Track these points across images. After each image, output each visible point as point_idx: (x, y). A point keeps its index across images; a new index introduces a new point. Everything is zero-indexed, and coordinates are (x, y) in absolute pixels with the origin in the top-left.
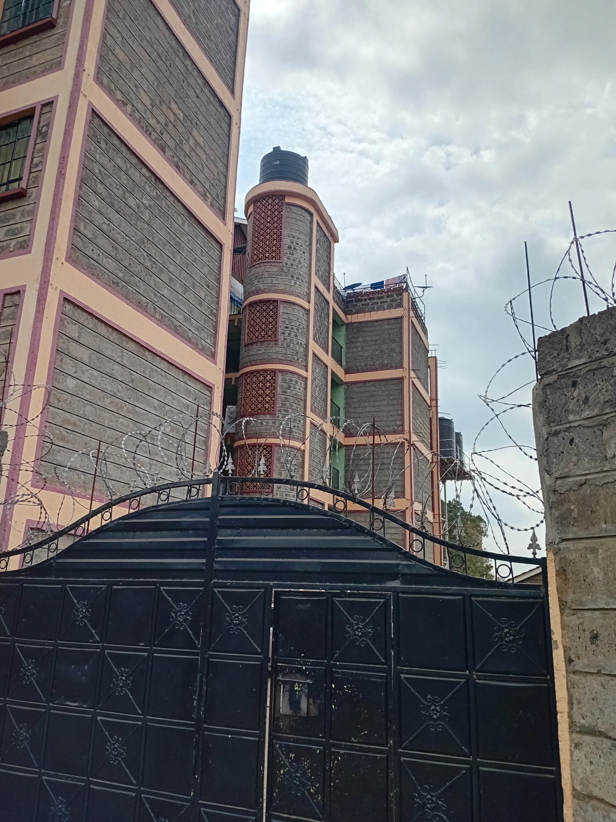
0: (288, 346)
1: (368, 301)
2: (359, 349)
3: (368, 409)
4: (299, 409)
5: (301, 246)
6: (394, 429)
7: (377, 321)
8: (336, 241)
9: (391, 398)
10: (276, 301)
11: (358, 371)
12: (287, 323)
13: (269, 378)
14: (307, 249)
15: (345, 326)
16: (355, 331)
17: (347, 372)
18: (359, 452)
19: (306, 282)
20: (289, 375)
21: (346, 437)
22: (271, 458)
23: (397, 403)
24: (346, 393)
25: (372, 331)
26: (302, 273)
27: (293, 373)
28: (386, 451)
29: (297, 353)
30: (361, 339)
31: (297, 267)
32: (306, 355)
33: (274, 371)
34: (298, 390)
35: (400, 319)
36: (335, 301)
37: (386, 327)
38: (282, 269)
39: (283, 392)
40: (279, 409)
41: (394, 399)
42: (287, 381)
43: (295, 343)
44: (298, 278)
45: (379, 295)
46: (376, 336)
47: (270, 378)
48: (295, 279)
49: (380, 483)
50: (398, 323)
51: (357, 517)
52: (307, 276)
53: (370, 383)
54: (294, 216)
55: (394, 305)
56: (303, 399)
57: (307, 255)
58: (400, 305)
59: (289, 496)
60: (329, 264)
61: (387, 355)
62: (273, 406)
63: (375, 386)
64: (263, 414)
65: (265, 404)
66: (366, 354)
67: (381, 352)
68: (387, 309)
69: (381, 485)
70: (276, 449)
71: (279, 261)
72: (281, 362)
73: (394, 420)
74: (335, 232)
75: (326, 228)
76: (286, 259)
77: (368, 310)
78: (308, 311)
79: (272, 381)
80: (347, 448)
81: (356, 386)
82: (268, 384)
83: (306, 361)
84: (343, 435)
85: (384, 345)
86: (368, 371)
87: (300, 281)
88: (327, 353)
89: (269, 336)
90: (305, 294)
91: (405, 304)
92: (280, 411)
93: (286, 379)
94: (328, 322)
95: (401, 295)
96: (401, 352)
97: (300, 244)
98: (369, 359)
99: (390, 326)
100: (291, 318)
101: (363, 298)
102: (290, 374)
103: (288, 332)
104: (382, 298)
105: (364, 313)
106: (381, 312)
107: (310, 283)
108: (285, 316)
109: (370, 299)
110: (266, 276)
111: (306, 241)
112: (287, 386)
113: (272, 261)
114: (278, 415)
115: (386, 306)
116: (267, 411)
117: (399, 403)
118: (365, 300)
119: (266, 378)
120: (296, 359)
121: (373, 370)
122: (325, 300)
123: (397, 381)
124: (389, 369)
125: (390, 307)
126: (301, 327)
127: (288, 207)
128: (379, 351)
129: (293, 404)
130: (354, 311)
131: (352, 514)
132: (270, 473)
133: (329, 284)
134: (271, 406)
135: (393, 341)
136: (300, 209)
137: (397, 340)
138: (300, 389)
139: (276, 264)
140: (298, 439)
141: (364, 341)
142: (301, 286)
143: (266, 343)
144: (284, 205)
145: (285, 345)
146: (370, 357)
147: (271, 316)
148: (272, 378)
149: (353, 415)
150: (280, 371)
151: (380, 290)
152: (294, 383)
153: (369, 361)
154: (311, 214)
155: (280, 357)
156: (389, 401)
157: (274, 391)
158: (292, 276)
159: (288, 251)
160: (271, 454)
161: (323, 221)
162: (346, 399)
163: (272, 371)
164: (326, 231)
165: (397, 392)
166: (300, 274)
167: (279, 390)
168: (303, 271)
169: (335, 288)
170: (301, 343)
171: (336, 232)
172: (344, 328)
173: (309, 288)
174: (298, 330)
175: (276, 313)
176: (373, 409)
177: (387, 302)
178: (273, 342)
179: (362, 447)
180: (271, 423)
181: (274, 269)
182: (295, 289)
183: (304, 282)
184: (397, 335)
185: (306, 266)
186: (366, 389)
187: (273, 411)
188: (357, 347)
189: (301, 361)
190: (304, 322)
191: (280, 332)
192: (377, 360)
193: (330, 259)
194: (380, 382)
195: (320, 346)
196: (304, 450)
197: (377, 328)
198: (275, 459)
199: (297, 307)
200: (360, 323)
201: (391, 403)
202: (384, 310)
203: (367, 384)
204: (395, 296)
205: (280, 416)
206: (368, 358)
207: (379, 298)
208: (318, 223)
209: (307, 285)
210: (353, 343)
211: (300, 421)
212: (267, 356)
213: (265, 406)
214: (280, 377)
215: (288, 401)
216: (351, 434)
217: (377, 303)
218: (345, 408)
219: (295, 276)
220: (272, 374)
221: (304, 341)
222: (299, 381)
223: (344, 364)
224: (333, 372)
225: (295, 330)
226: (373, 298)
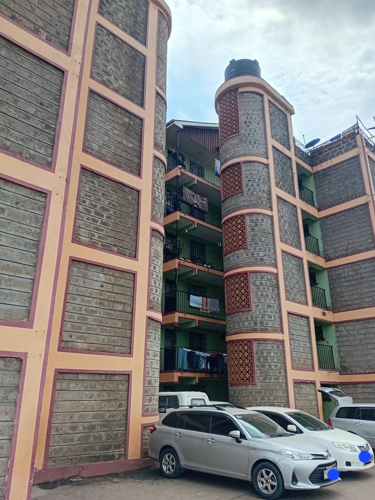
0: (252, 194)
1: (328, 151)
2: (327, 190)
3: (341, 235)
4: (267, 241)
5: (255, 119)
6: (367, 247)
7: (338, 164)
8: (292, 113)
9: (360, 221)
10: (239, 163)
11: (329, 207)
12: (249, 177)
13: (239, 221)
14: (261, 120)
15: (313, 175)
16: (321, 177)
17: (319, 210)
18: (339, 272)
19: (263, 144)
20: (255, 216)
21: (326, 261)
22: (247, 283)
23: (366, 224)
24: (321, 226)
25: (335, 173)
26: (258, 139)
27: (258, 214)
28: (362, 267)
29: (261, 198)
30: (327, 182)
31: (253, 134)
32: (270, 199)
33: (242, 215)
34: (265, 227)
35: (357, 157)
36: (298, 157)
37: (346, 166)
38: (242, 139)
39: (252, 229)
40: (250, 243)
41: (363, 222)
42: (254, 221)
43: (258, 190)
44: (255, 143)
45: (337, 144)
46: (339, 176)
47: (241, 221)
48: (253, 144)
49: (362, 294)
50: (356, 161)
51: (347, 327)
52: (263, 140)
53: (340, 214)
54: (246, 99)
55: (350, 148)
56: (271, 233)
57: (261, 124)
58: (355, 146)
59: (267, 311)
60: (287, 130)
61: (350, 188)
62: (245, 242)
63: (344, 216)
64: (238, 250)
65: (239, 242)
66: (333, 192)
67: (345, 187)
68: (345, 152)
69: (363, 296)
70: (251, 275)
71: (239, 134)
72: (248, 207)
73: (365, 240)
74: (289, 106)
75: (280, 104)
76: (243, 131)
77: (329, 158)
78: (267, 166)
79: (242, 223)
80: (328, 270)
81: (328, 219)
82: (239, 226)
83: (271, 203)
84: (324, 260)
85: (347, 182)
86: (336, 205)
87: (257, 144)
88: (295, 196)
89: (237, 190)
90: (262, 153)
91: (359, 143)
92: (251, 245)
93: (253, 219)
94: (292, 173)
95: (354, 138)
96: (363, 183)
97: (254, 118)
98: (337, 195)
99: (350, 165)
100: (253, 172)
101: (324, 150)
102: (257, 215)
103: (251, 183)
104: (339, 145)
105: (326, 161)
106: (340, 156)
107: (266, 144)
108: (248, 173)
109: (330, 149)
110: (230, 148)
111: (259, 115)
112: (255, 225)
113: (233, 136)
114: (249, 248)
115: (343, 151)
116: (240, 247)
117: (368, 224)
118: (326, 151)
119: (238, 222)
120: (260, 202)
121: (340, 203)
122: (286, 157)
123: (363, 207)
124: (354, 199)
125: (346, 151)
126: (262, 178)
127: (241, 95)
128: (343, 187)
129: (261, 238)
130: (318, 162)
131: (342, 324)
132: (248, 295)
133: (289, 145)
134: (243, 242)
135: (355, 175)
136: (250, 94)
137: (358, 173)
138: (267, 225)
139: (237, 137)
140: (270, 265)
141: (330, 183)
142: (258, 148)
143: (235, 196)
144: (238, 94)
145: (250, 194)
146: (337, 193)
147: (237, 176)
148: (242, 221)
149: (329, 243)
150: (247, 214)
151: (336, 140)
152: (260, 221)
153: (337, 197)
154: (262, 96)
155: (246, 203)
156: (359, 225)
157: (244, 231)
158: (250, 142)
159: (245, 126)
160: (247, 280)
161: (275, 99)
162: (322, 231)
163: (242, 216)
164: (280, 107)
165: (364, 216)
166: (257, 139)
167: (248, 229)
168: (259, 136)
169: (296, 147)
170: (264, 190)
171: (291, 107)
172: (312, 177)
173: (266, 148)
174: (259, 180)
175: (240, 172)
176: (346, 234)
177: (344, 147)
178: (240, 194)
179: (341, 267)
180: (244, 256)
181: (236, 141)
182: (253, 151)
183: (261, 144)
184: (357, 170)
185: (261, 133)
186: (338, 219)
187: (245, 246)
188: (325, 189)
189: (266, 203)
190: (264, 174)
191: (244, 185)
192: (343, 194)
193: (287, 126)
194: (348, 211)
195: (285, 191)
196: (277, 274)
197: (339, 169)
198: (251, 284)
199: (256, 164)
200: (324, 170)
201: (360, 226)
202: (342, 154)
203: (338, 215)
204: (349, 140)
205: (252, 249)
206: (335, 195)
207: (336, 146)
208: (269, 101)
209: (264, 146)
210: (321, 186)
211: (270, 250)
212: (236, 205)
213: (239, 243)
214: (248, 219)
215: (256, 236)
216: (330, 258)
217: (336, 150)
218: (322, 238)
219: (252, 142)
220: (242, 218)
221: (266, 188)
222: (265, 220)
223: (316, 204)
224: (303, 212)
225: (257, 181)
226: (333, 148)
